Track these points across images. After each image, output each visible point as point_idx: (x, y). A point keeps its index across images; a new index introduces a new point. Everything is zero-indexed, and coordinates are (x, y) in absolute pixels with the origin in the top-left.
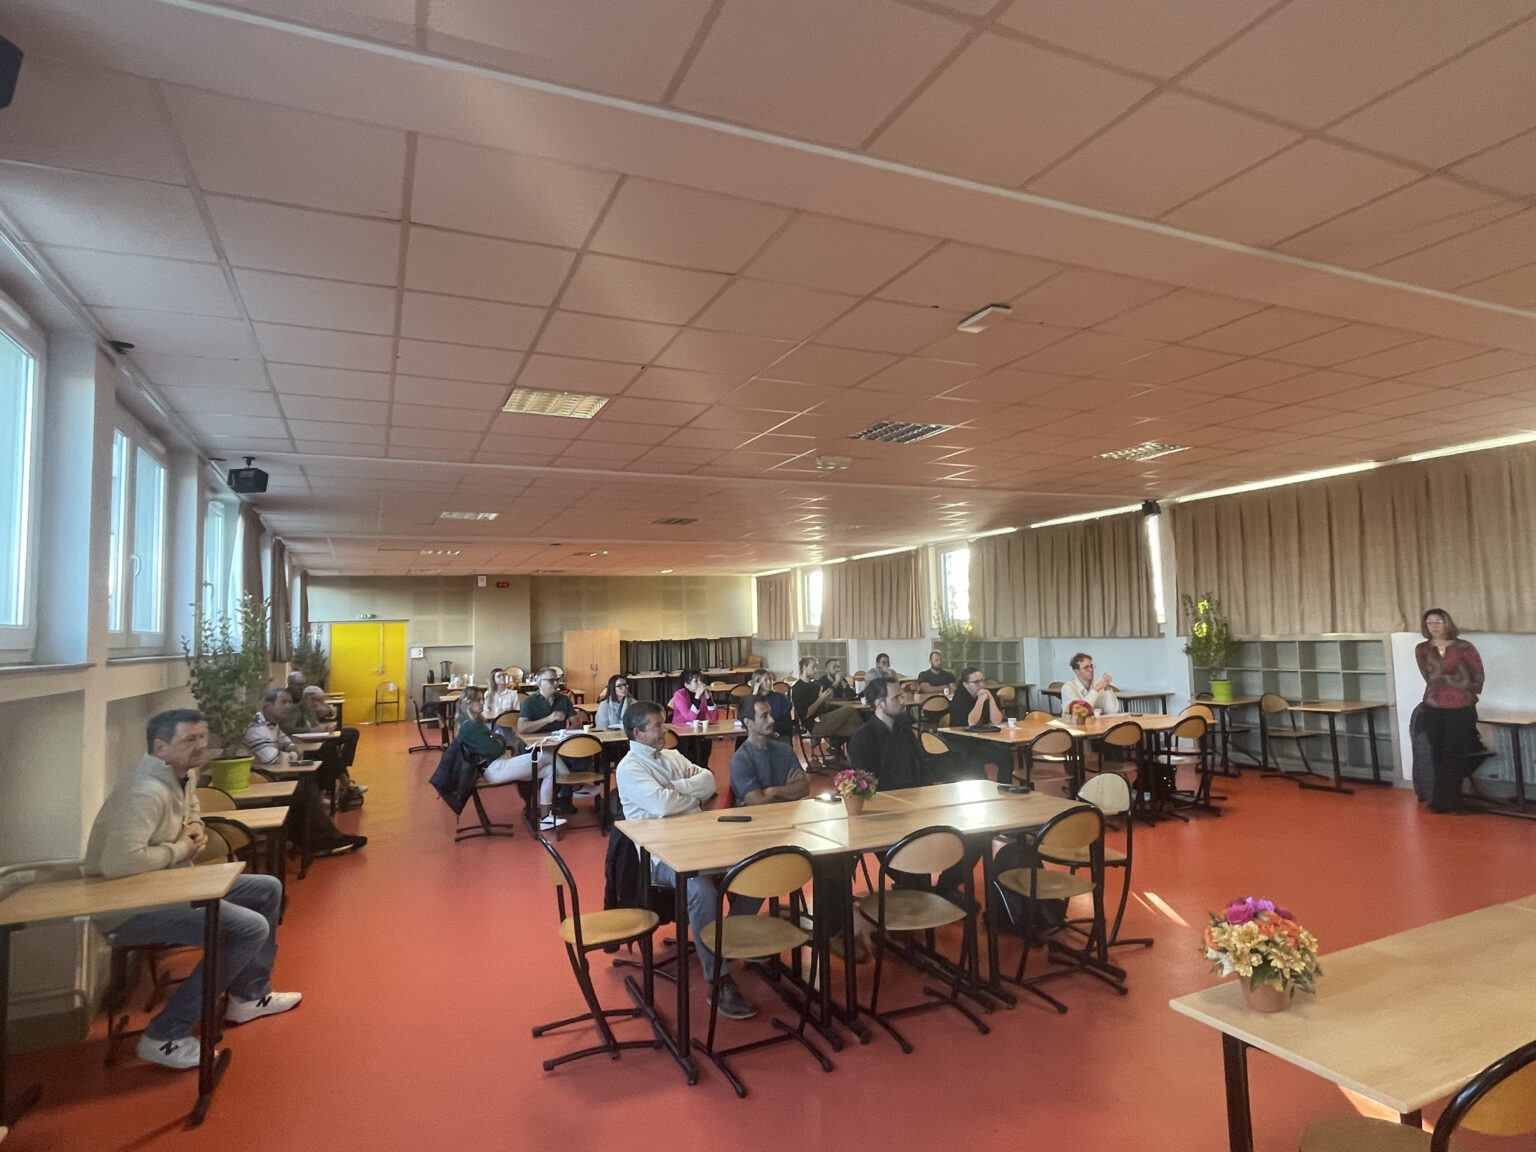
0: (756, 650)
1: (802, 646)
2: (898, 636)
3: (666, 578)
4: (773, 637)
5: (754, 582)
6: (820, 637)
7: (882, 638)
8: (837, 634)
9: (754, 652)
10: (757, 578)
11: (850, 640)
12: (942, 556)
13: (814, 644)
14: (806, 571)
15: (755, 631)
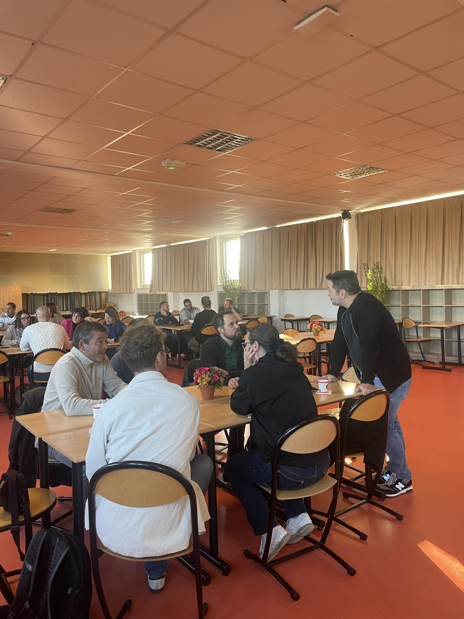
0: (110, 300)
1: (140, 296)
2: (198, 290)
3: (52, 255)
4: (122, 292)
5: (109, 259)
6: (151, 291)
7: (188, 292)
8: (161, 289)
9: (109, 301)
10: (111, 256)
11: (168, 293)
12: (224, 244)
13: (146, 295)
14: (142, 252)
15: (110, 288)
